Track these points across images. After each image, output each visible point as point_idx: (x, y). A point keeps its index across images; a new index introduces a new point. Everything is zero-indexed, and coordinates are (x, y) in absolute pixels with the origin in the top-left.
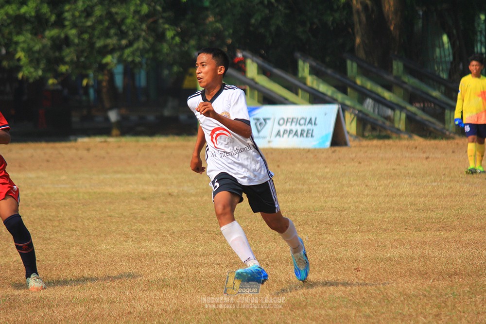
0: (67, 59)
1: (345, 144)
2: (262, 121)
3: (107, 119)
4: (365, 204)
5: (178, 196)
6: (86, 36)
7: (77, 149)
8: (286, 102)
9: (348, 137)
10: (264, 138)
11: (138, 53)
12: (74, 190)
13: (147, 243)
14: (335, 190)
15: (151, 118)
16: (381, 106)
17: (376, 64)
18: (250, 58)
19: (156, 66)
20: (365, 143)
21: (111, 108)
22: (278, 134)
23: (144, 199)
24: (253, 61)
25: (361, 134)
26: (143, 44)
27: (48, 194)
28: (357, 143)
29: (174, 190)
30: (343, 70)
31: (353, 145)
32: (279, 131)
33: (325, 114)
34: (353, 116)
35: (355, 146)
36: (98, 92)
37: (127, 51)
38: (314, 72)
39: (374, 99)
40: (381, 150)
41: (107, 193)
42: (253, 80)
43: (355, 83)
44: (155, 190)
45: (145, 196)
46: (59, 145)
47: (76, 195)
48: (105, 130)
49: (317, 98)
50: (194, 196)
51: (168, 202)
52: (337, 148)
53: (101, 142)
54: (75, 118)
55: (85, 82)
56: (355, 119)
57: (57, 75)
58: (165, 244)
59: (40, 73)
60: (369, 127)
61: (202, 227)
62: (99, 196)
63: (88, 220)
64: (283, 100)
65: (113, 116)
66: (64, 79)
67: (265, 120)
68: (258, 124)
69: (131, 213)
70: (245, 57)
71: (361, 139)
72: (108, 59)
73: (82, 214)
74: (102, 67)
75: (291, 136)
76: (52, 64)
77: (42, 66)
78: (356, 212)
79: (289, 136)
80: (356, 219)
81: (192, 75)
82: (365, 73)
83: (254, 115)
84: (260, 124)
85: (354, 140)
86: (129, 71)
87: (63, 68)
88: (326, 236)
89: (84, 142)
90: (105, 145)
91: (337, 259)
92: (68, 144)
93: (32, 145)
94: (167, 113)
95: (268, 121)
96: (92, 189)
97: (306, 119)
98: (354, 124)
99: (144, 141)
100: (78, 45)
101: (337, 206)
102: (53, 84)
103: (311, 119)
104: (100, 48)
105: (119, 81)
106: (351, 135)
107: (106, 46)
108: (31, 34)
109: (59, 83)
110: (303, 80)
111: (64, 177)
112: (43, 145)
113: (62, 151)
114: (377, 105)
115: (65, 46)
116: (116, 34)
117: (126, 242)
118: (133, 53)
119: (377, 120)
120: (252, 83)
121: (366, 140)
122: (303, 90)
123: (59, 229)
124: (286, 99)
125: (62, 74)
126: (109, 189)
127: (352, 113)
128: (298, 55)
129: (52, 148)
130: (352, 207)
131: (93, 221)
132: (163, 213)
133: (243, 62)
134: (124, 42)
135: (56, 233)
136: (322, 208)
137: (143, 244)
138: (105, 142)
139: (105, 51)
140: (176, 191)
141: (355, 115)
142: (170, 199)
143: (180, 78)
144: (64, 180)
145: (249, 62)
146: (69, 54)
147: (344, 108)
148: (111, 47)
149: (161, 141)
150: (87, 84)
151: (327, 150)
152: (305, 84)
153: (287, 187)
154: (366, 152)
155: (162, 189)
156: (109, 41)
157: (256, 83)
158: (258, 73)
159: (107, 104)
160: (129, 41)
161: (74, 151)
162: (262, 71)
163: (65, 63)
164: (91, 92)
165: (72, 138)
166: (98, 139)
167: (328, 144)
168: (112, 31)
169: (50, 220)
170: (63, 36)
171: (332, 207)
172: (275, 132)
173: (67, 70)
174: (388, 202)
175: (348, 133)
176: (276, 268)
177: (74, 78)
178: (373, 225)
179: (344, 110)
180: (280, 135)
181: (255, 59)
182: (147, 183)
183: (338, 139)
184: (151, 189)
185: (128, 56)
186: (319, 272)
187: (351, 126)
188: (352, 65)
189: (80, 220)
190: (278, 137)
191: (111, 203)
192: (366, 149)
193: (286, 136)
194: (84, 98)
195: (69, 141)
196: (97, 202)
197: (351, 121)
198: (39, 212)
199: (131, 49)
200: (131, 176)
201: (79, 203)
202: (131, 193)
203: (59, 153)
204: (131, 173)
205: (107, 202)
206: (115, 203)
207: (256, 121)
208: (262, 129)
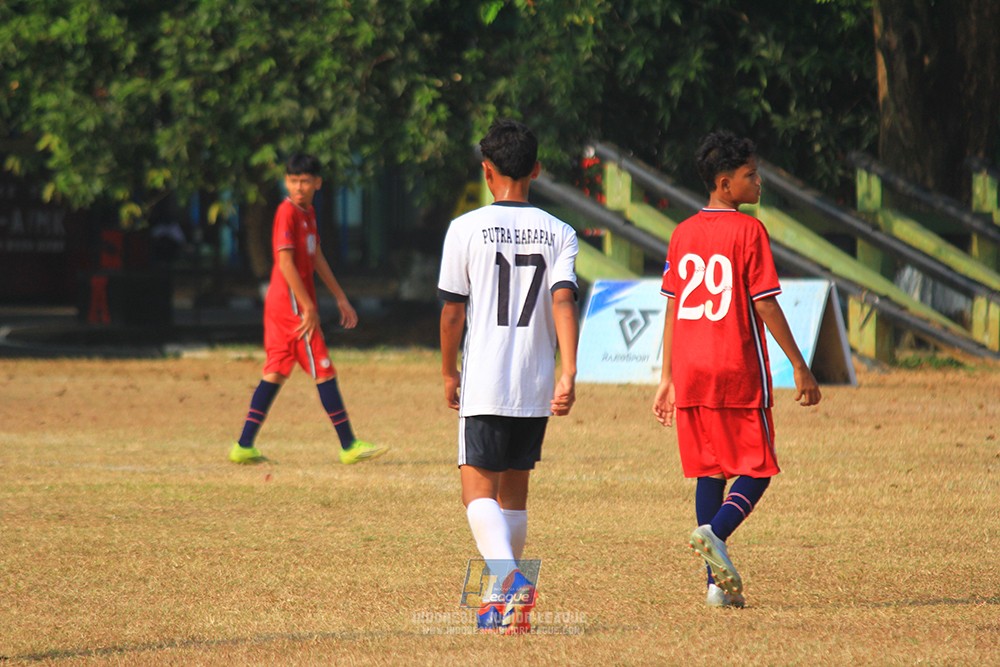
0: (164, 152)
1: (844, 379)
2: (638, 316)
3: (258, 303)
4: (877, 529)
5: (413, 499)
6: (212, 96)
7: (177, 376)
9: (852, 362)
10: (643, 358)
11: (346, 146)
12: (157, 479)
14: (807, 495)
15: (369, 303)
16: (939, 287)
17: (930, 183)
18: (613, 161)
20: (895, 376)
23: (326, 505)
24: (620, 167)
25: (886, 357)
26: (357, 120)
27: (89, 486)
28: (875, 376)
30: (845, 194)
31: (865, 382)
33: (796, 304)
34: (867, 309)
35: (869, 386)
36: (240, 235)
37: (319, 139)
39: (921, 268)
40: (934, 396)
41: (237, 489)
42: (620, 214)
43: (876, 228)
44: (356, 483)
45: (332, 496)
46: (133, 366)
47: (158, 491)
51: (385, 513)
53: (239, 360)
54: (182, 301)
55: (213, 214)
56: (874, 316)
57: (140, 194)
59: (98, 186)
60: (908, 337)
62: (215, 494)
63: (181, 553)
66: (161, 206)
67: (645, 314)
68: (627, 323)
69: (291, 540)
70: (601, 159)
71: (887, 367)
72: (266, 154)
77: (103, 169)
78: (852, 550)
80: (851, 567)
81: (473, 199)
82: (898, 201)
83: (617, 301)
84: (633, 324)
85: (869, 370)
87: (157, 178)
89: (195, 360)
90: (246, 366)
92: (158, 364)
93: (68, 365)
95: (651, 317)
98: (870, 329)
100: (193, 120)
101: (805, 534)
102: (132, 217)
104: (248, 126)
106: (862, 358)
107: (263, 124)
108: (75, 88)
109: (144, 216)
111: (135, 447)
112: (97, 365)
113: (140, 382)
114: (930, 283)
115: (160, 124)
116: (289, 94)
118: (332, 145)
119: (927, 321)
120: (618, 222)
121: (897, 372)
123: (104, 577)
125: (155, 191)
126: (243, 479)
127: (866, 301)
129: (116, 372)
130: (843, 537)
131: (194, 557)
132: (370, 540)
134: (309, 114)
135: (96, 584)
136: (770, 539)
138: (250, 359)
140: (409, 487)
141: (873, 307)
142: (392, 507)
144: (134, 454)
145: (611, 169)
146: (167, 141)
147: (844, 288)
148: (275, 124)
150: (220, 217)
154: (895, 400)
156: (271, 110)
157: (628, 222)
158: (634, 199)
160: (322, 112)
161: (170, 381)
162: (645, 194)
163: (159, 163)
164: (226, 235)
165: (170, 349)
168: (281, 87)
169: (87, 553)
170: (156, 96)
171: (793, 537)
173: (166, 182)
174: (935, 528)
175: (853, 350)
177: (182, 202)
178: (890, 583)
179: (843, 295)
181: (625, 163)
183: (827, 366)
184: (347, 479)
187: (861, 335)
188: (869, 182)
189: (160, 555)
191: (241, 512)
192: (896, 393)
194: (206, 250)
195: (163, 355)
196: (207, 510)
197: (862, 321)
198: (61, 531)
199: (327, 135)
200: (301, 447)
201: (164, 511)
202: (296, 488)
203: (132, 387)
204: (303, 439)
205: (233, 510)
206: (253, 512)
207: (621, 317)
208: (635, 338)
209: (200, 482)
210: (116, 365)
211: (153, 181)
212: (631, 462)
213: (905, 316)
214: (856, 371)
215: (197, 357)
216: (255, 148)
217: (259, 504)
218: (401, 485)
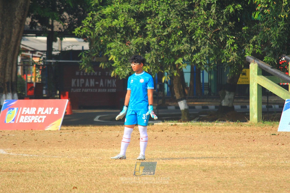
0: (148, 60)
3: (178, 107)
5: (232, 169)
7: (153, 130)
11: (204, 58)
15: (212, 107)
21: (181, 99)
23: (204, 171)
26: (209, 50)
36: (171, 86)
44: (213, 164)
45: (205, 168)
50: (244, 169)
51: (223, 173)
53: (172, 125)
55: (163, 79)
59: (127, 72)
72: (180, 61)
74: (175, 67)
81: (244, 74)
86: (196, 72)
90: (175, 127)
94: (224, 103)
99: (206, 125)
100: (157, 50)
105: (187, 78)
115: (146, 52)
116: (187, 42)
118: (200, 58)
134: (193, 48)
138: (175, 125)
140: (230, 165)
142: (225, 171)
143: (235, 78)
146: (150, 57)
148: (182, 51)
149: (219, 125)
150: (165, 81)
155: (219, 163)
156: (181, 47)
159: (177, 95)
160: (197, 47)
161: (151, 132)
164: (166, 86)
165: (150, 122)
166: (170, 123)
168: (184, 39)
170: (145, 43)
182: (207, 158)
184: (211, 162)
185: (197, 59)
191: (178, 173)
199: (198, 54)
200: (194, 153)
202: (194, 166)
204: (194, 150)
205: (175, 172)
206: (181, 173)
209: (163, 163)
217: (183, 171)
218: (227, 164)
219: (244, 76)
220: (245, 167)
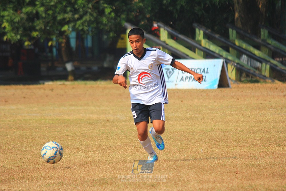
0: (37, 28)
1: (228, 86)
2: (171, 70)
3: (65, 69)
4: (242, 127)
5: (113, 121)
6: (50, 12)
7: (44, 89)
8: (187, 57)
9: (230, 82)
10: (172, 82)
11: (86, 24)
12: (42, 118)
13: (92, 154)
14: (221, 118)
15: (95, 68)
16: (252, 60)
17: (249, 31)
18: (162, 27)
19: (98, 33)
20: (241, 85)
21: (68, 62)
22: (182, 79)
23: (90, 124)
24: (164, 29)
25: (239, 79)
26: (90, 17)
27: (24, 120)
28: (236, 85)
29: (111, 117)
30: (226, 35)
31: (233, 87)
32: (182, 77)
33: (214, 66)
34: (233, 67)
35: (235, 88)
36: (59, 50)
37: (79, 23)
38: (207, 36)
39: (248, 55)
40: (252, 90)
41: (65, 120)
42: (164, 42)
43: (235, 44)
44: (97, 118)
45: (91, 122)
46: (32, 87)
47: (43, 121)
48: (63, 77)
49: (208, 55)
50: (124, 121)
51: (107, 126)
52: (222, 89)
53: (61, 84)
54: (43, 68)
55: (50, 44)
56: (235, 69)
57: (31, 39)
58: (104, 155)
59: (19, 37)
60: (244, 74)
61: (130, 143)
62: (59, 121)
63: (52, 138)
64: (185, 56)
65: (69, 67)
66: (36, 41)
67: (173, 69)
68: (168, 72)
69: (82, 134)
70: (159, 27)
71: (239, 82)
72: (65, 28)
73: (48, 134)
74: (62, 34)
75: (191, 80)
76: (27, 31)
77: (20, 32)
78: (235, 133)
79: (189, 81)
80: (235, 137)
81: (123, 39)
82: (241, 37)
83: (165, 66)
84: (170, 72)
85: (234, 83)
86: (80, 37)
87: (35, 34)
88: (214, 149)
89: (49, 85)
90: (63, 86)
91: (222, 165)
92: (38, 86)
93: (14, 87)
94: (106, 65)
96: (55, 117)
97: (201, 69)
98: (234, 72)
99: (90, 84)
100: (45, 18)
101: (222, 129)
102: (28, 45)
103: (204, 69)
104: (60, 20)
105: (73, 43)
106: (232, 80)
107: (64, 19)
108: (13, 10)
109: (32, 45)
110: (199, 42)
111: (36, 109)
112: (21, 87)
113: (34, 91)
114: (250, 59)
115: (36, 19)
116: (71, 11)
117: (78, 153)
118: (83, 24)
119: (250, 70)
120: (164, 44)
121: (242, 84)
122: (199, 49)
123: (32, 144)
124: (187, 56)
125: (34, 38)
126: (66, 117)
127: (233, 65)
128: (195, 25)
129: (27, 88)
130: (232, 129)
131: (55, 139)
132: (103, 133)
133: (158, 30)
134: (76, 16)
135: (30, 147)
136: (212, 130)
137: (90, 154)
138: (64, 84)
139: (63, 22)
140: (112, 118)
141: (235, 66)
142: (108, 124)
143: (115, 41)
144: (35, 111)
145: (162, 30)
146: (39, 24)
147: (227, 61)
148: (68, 20)
149: (102, 84)
150: (52, 45)
151: (216, 90)
152: (200, 45)
153: (188, 115)
154: (242, 92)
155: (102, 117)
156: (66, 16)
157: (167, 44)
158: (168, 38)
159: (65, 59)
160: (80, 16)
161: (42, 91)
162: (171, 36)
163: (36, 30)
164: (54, 50)
165: (41, 82)
166: (59, 83)
167: (216, 86)
168: (69, 9)
169: (26, 138)
170: (34, 11)
171: (219, 130)
172: (180, 78)
173: (37, 35)
174: (257, 126)
175: (230, 78)
176: (181, 172)
177: (42, 41)
178: (247, 142)
179: (227, 63)
180: (183, 80)
181: (166, 28)
182: (92, 113)
183: (223, 83)
184: (95, 117)
185: (79, 26)
186: (210, 174)
187: (232, 74)
188: (232, 32)
189: (46, 138)
190: (182, 81)
191: (67, 126)
192: (242, 90)
193: (187, 80)
194: (49, 54)
195: (40, 84)
196: (58, 126)
197: (232, 70)
198: (18, 133)
199: (81, 21)
200: (81, 108)
201: (46, 126)
202: (81, 119)
203: (32, 92)
204: (81, 106)
205: (65, 126)
206: (70, 126)
207: (166, 70)
208: (170, 76)
209: (54, 118)
210: (27, 86)
211: (34, 35)
212: (172, 110)
213: (244, 69)
214: (231, 84)
215: (49, 84)
216: (63, 26)
217: (72, 124)
218: (110, 118)
219: (122, 41)
220: (125, 119)
